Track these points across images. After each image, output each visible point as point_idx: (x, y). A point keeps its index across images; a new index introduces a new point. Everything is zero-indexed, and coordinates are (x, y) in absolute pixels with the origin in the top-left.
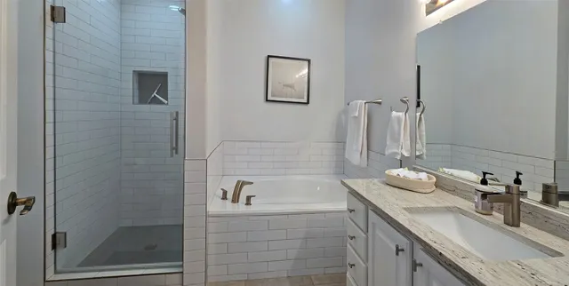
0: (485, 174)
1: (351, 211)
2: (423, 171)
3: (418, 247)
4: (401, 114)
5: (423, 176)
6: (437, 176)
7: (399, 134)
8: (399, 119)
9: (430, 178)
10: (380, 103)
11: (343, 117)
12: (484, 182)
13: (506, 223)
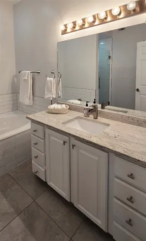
0: (87, 102)
1: (35, 131)
2: (63, 104)
3: (72, 139)
4: (52, 79)
5: (64, 106)
6: (69, 105)
7: (51, 88)
8: (51, 81)
9: (66, 107)
10: (39, 73)
11: (15, 79)
12: (87, 105)
13: (94, 118)
